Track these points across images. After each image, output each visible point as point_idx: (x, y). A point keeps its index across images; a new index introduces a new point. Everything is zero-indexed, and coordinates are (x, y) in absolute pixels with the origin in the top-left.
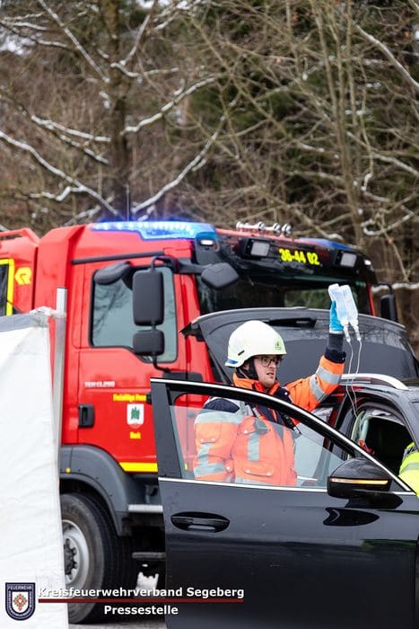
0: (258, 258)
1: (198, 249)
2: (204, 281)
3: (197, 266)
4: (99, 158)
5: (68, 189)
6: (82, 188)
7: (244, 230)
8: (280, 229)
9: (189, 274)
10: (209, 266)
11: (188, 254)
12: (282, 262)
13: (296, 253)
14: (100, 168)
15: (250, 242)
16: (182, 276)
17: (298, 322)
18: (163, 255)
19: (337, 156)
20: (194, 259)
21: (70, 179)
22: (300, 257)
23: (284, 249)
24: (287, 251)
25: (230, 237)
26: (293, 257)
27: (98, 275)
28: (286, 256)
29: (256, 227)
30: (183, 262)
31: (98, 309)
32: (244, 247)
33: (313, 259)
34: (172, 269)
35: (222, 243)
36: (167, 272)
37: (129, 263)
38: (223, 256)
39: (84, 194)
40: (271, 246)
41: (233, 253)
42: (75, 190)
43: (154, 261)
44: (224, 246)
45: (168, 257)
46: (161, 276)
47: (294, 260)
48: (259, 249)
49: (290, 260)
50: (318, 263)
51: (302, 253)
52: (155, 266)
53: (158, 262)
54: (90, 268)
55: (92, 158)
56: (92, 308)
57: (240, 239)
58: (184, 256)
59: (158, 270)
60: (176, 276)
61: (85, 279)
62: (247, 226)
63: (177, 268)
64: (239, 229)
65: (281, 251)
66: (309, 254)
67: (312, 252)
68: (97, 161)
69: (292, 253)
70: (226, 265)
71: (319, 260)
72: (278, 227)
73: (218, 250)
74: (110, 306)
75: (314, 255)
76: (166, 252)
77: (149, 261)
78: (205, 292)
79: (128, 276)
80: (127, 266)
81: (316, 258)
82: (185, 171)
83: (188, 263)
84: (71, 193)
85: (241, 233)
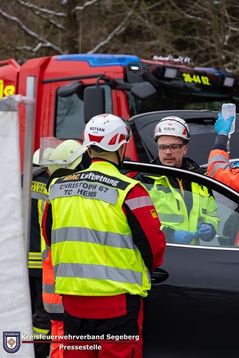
0: (169, 79)
1: (128, 72)
2: (133, 94)
3: (128, 84)
4: (59, 26)
5: (40, 45)
6: (49, 44)
7: (159, 61)
8: (183, 60)
9: (123, 90)
10: (136, 84)
11: (121, 76)
12: (185, 82)
13: (194, 76)
14: (60, 31)
15: (164, 69)
16: (118, 91)
17: (205, 121)
18: (105, 76)
19: (209, 23)
20: (126, 79)
21: (41, 39)
22: (197, 79)
23: (186, 74)
24: (188, 75)
25: (150, 65)
26: (192, 79)
27: (60, 90)
28: (187, 78)
29: (167, 59)
30: (118, 81)
31: (60, 115)
32: (160, 71)
33: (206, 81)
34: (111, 86)
35: (144, 69)
36: (107, 88)
37: (81, 82)
38: (145, 78)
39: (50, 48)
40: (178, 72)
41: (152, 76)
42: (44, 45)
43: (98, 80)
44: (146, 71)
45: (108, 78)
46: (103, 90)
47: (193, 82)
48: (170, 73)
49: (190, 81)
50: (208, 84)
51: (198, 77)
52: (99, 84)
53: (101, 81)
54: (54, 87)
55: (55, 26)
56: (56, 115)
57: (157, 66)
58: (119, 78)
59: (102, 86)
60: (114, 91)
61: (50, 96)
62: (161, 58)
63: (114, 85)
64: (155, 60)
65: (184, 75)
66: (203, 78)
67: (205, 76)
68: (57, 27)
69: (192, 77)
70: (147, 84)
71: (209, 82)
72: (182, 59)
73: (142, 73)
74: (67, 114)
75: (206, 78)
76: (107, 74)
77: (94, 81)
78: (132, 103)
79: (80, 91)
80: (79, 84)
81: (208, 80)
82: (112, 34)
83: (122, 82)
84: (42, 47)
85: (157, 62)
